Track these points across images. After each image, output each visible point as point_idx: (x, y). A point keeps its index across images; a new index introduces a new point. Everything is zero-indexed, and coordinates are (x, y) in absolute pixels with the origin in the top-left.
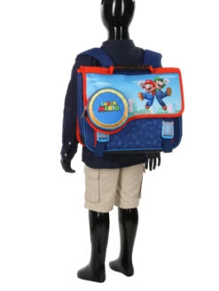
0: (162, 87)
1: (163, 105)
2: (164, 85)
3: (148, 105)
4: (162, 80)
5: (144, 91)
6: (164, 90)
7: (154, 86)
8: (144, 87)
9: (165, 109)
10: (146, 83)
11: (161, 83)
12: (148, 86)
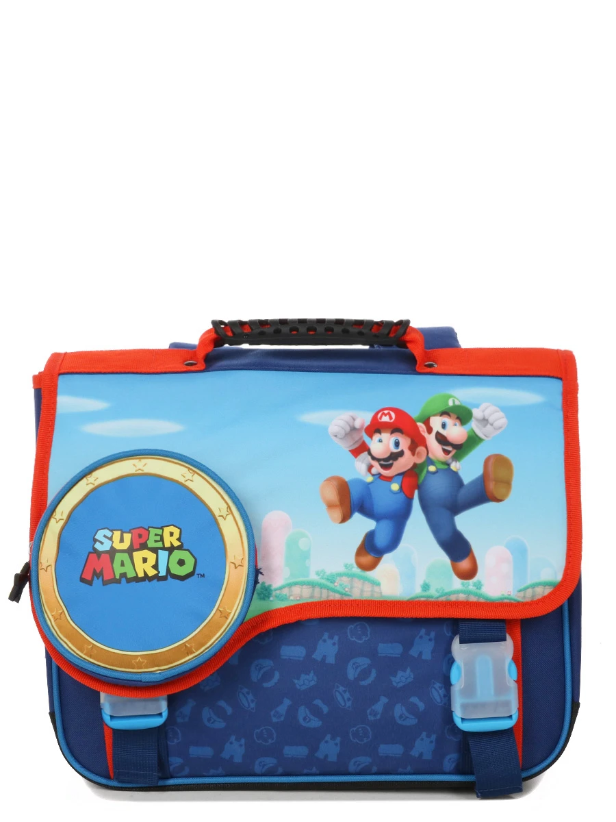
0: (460, 449)
1: (457, 548)
2: (473, 441)
3: (371, 551)
4: (462, 416)
5: (358, 470)
6: (469, 469)
7: (417, 442)
8: (360, 449)
9: (469, 574)
10: (375, 428)
11: (455, 432)
12: (382, 444)
